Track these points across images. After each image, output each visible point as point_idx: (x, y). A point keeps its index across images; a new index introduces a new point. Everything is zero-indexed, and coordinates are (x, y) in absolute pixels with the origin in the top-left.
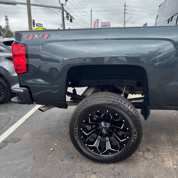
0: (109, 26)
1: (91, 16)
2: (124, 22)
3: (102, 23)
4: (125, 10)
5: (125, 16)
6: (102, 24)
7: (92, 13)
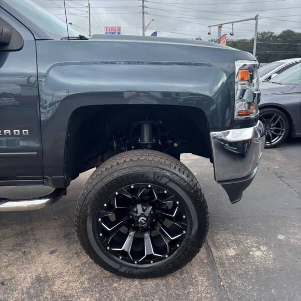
0: (119, 33)
1: (88, 16)
2: (143, 28)
3: (107, 28)
4: (143, 7)
5: (143, 17)
6: (107, 30)
7: (89, 10)
